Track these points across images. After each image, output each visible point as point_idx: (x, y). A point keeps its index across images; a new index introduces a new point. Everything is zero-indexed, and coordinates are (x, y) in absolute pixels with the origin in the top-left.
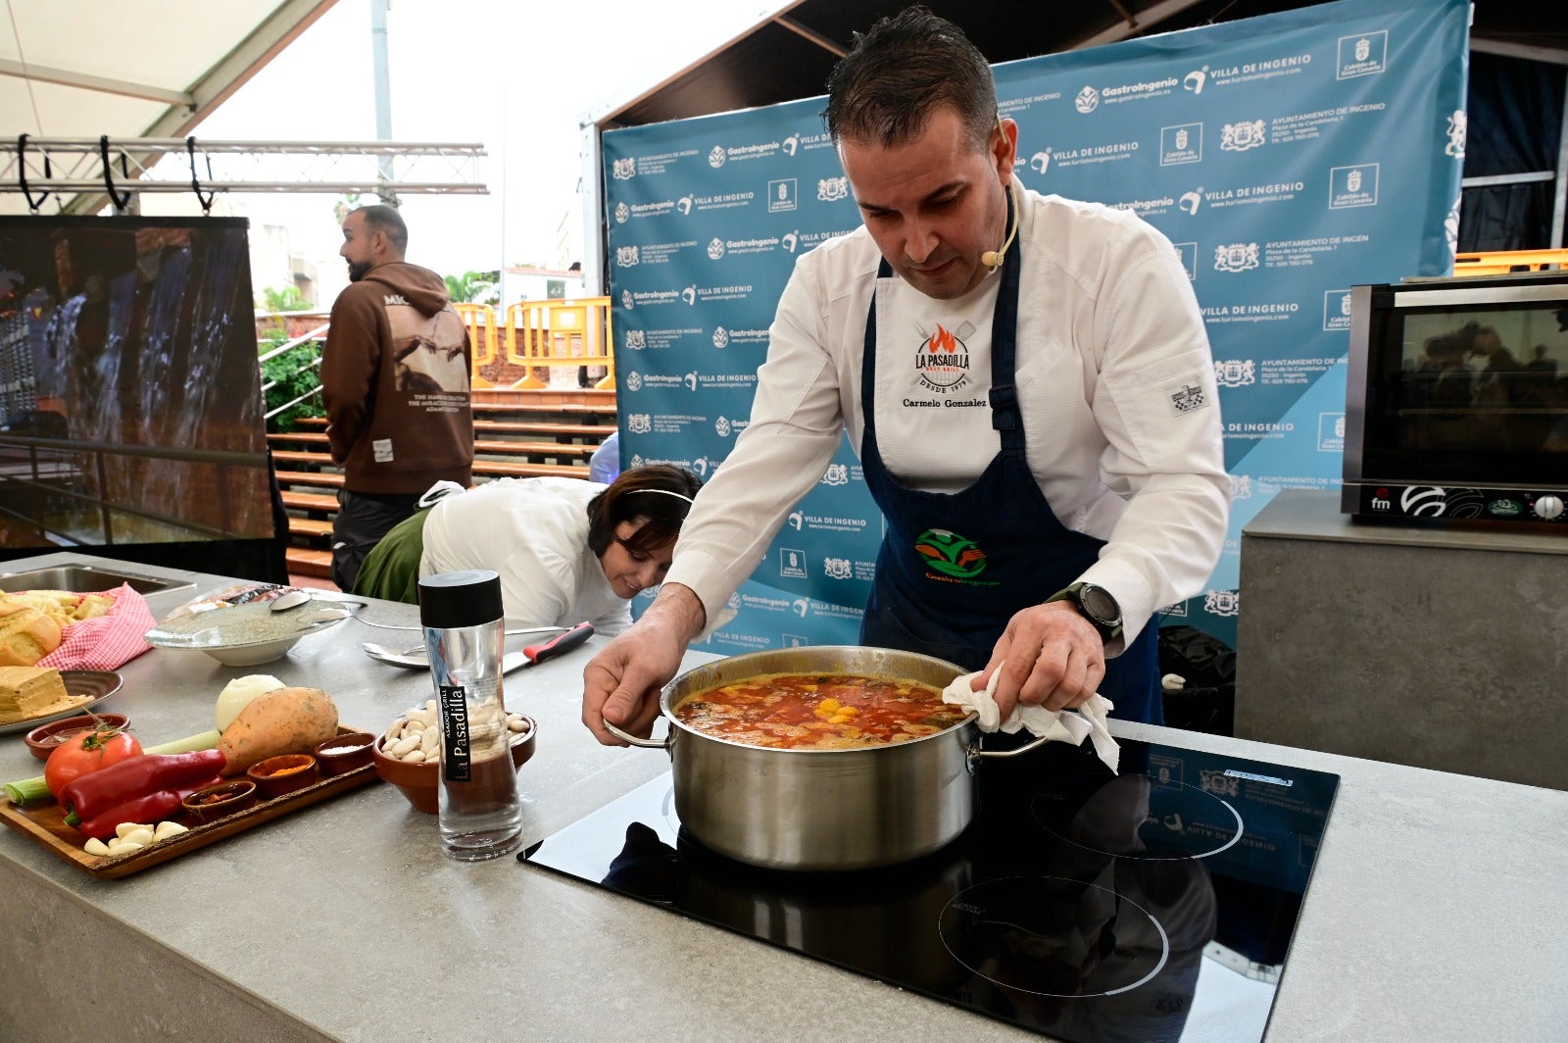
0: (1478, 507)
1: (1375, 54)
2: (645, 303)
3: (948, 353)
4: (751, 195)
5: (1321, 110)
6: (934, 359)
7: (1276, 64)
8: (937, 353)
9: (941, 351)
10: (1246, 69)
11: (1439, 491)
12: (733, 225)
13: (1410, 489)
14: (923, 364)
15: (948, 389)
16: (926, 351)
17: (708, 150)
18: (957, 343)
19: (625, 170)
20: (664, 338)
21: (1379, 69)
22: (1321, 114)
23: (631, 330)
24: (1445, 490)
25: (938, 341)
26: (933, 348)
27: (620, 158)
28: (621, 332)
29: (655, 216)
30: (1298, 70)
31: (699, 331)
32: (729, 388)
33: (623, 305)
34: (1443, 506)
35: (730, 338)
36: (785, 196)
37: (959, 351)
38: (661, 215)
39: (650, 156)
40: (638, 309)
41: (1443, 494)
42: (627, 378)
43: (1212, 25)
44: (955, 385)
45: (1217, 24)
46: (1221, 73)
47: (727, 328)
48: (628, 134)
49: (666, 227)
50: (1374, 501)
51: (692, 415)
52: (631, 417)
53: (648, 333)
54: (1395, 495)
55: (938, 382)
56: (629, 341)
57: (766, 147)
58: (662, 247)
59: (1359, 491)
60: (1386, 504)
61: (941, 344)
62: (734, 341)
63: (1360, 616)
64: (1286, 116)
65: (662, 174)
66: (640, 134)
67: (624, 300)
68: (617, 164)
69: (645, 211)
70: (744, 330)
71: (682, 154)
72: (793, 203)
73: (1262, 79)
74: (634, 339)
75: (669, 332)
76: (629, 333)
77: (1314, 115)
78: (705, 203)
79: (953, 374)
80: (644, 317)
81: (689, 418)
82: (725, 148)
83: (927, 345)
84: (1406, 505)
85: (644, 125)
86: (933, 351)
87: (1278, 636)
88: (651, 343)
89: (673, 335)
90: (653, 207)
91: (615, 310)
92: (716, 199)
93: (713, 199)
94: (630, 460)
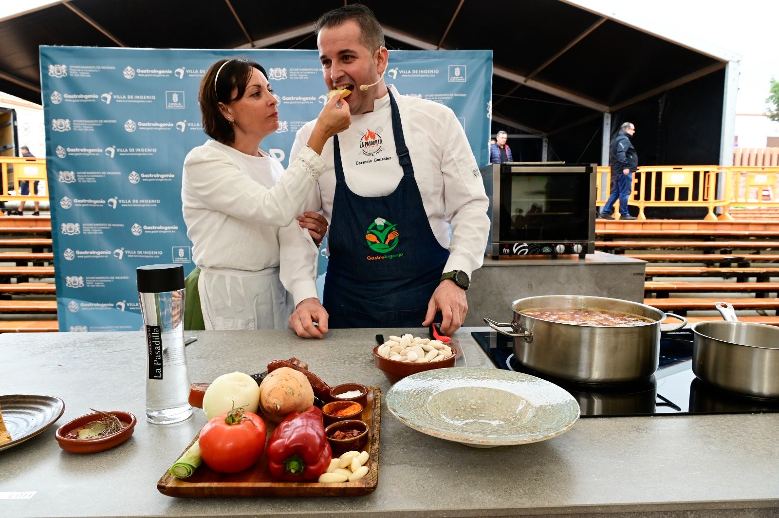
0: (538, 250)
1: (462, 74)
2: (76, 154)
3: (373, 140)
4: (154, 97)
5: (444, 93)
6: (367, 144)
7: (425, 72)
8: (368, 141)
9: (370, 140)
10: (414, 72)
11: (525, 245)
12: (140, 113)
13: (516, 244)
14: (363, 146)
15: (375, 154)
16: (364, 141)
17: (123, 68)
18: (376, 135)
19: (59, 72)
20: (90, 177)
21: (463, 80)
22: (444, 95)
23: (63, 171)
24: (528, 244)
25: (369, 135)
26: (367, 139)
27: (54, 64)
28: (54, 172)
29: (84, 102)
30: (434, 76)
31: (119, 173)
32: (141, 207)
33: (56, 155)
34: (527, 250)
35: (141, 178)
36: (177, 100)
37: (377, 138)
38: (87, 102)
39: (78, 65)
40: (69, 158)
41: (527, 246)
42: (60, 200)
43: (399, 51)
44: (377, 152)
45: (401, 51)
46: (403, 72)
47: (139, 172)
48: (62, 50)
49: (92, 110)
50: (504, 250)
51: (112, 223)
52: (64, 225)
53: (78, 173)
54: (510, 247)
55: (370, 152)
56: (61, 177)
57: (163, 72)
58: (89, 121)
59: (499, 246)
60: (508, 251)
61: (370, 137)
62: (143, 180)
63: (508, 295)
64: (430, 94)
65: (88, 78)
66: (70, 51)
67: (57, 152)
68: (51, 67)
69: (75, 99)
70: (152, 174)
71: (103, 68)
72: (182, 105)
73: (420, 77)
74: (65, 177)
75: (95, 173)
76: (61, 172)
77: (441, 95)
78: (121, 99)
79: (376, 147)
80: (73, 163)
81: (110, 225)
82: (135, 68)
83: (364, 138)
84: (515, 251)
85: (74, 47)
86: (366, 140)
87: (479, 308)
88: (81, 179)
89: (99, 175)
90: (81, 96)
91: (50, 158)
92: (129, 97)
93: (127, 97)
94: (64, 252)
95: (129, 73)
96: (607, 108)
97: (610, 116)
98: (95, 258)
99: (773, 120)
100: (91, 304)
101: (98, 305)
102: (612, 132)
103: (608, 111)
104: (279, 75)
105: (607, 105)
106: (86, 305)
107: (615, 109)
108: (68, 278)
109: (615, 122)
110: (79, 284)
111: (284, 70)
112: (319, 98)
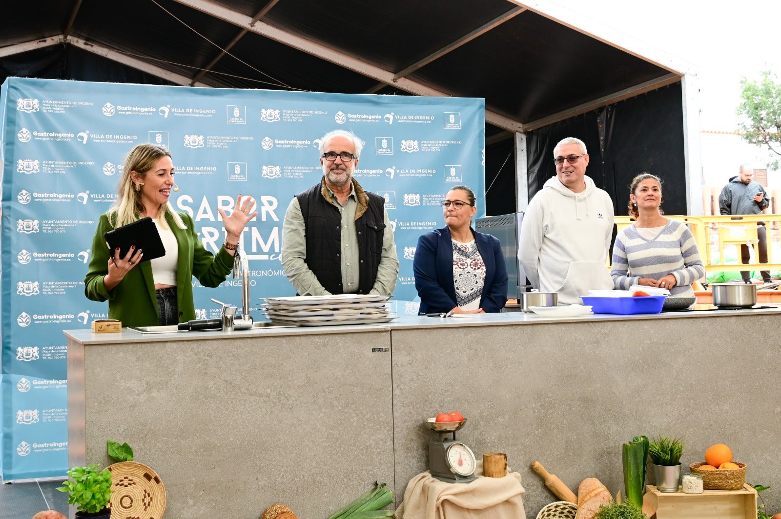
2: (44, 200)
4: (135, 137)
7: (421, 118)
10: (410, 117)
17: (102, 104)
19: (29, 106)
20: (59, 227)
21: (457, 127)
22: (440, 142)
23: (23, 219)
27: (24, 97)
28: (11, 220)
29: (57, 141)
30: (429, 122)
31: (92, 222)
33: (17, 201)
36: (160, 141)
38: (61, 141)
39: (52, 100)
40: (34, 204)
42: (17, 254)
46: (399, 117)
49: (65, 150)
51: (78, 281)
52: (20, 284)
53: (43, 222)
56: (20, 227)
57: (146, 109)
58: (60, 163)
64: (427, 141)
65: (62, 114)
67: (20, 197)
68: (20, 101)
69: (46, 137)
71: (80, 103)
74: (25, 226)
75: (66, 222)
76: (20, 221)
77: (437, 142)
78: (98, 138)
80: (39, 210)
82: (115, 105)
88: (47, 229)
89: (69, 224)
90: (54, 134)
91: (7, 204)
92: (108, 136)
93: (105, 136)
94: (17, 317)
95: (108, 110)
96: (521, 125)
97: (524, 137)
98: (56, 323)
99: (751, 142)
100: (46, 382)
101: (54, 382)
102: (530, 163)
103: (522, 131)
104: (272, 117)
105: (520, 122)
106: (39, 383)
107: (531, 127)
108: (20, 349)
109: (533, 148)
110: (33, 356)
111: (277, 111)
112: (314, 142)
